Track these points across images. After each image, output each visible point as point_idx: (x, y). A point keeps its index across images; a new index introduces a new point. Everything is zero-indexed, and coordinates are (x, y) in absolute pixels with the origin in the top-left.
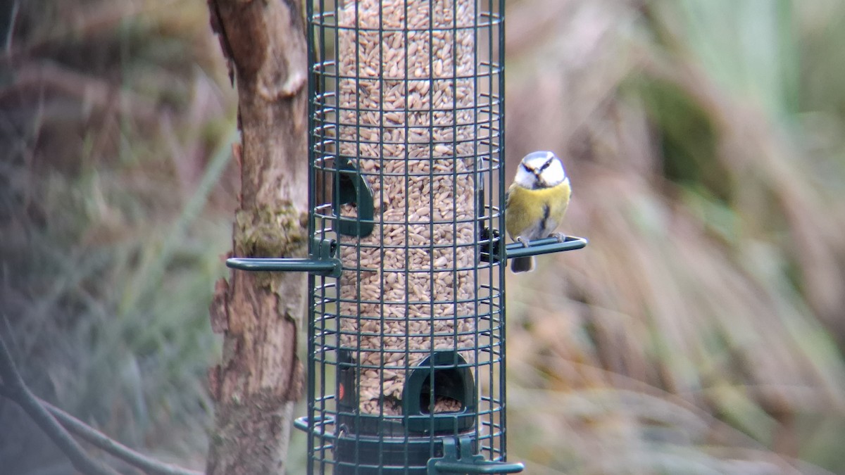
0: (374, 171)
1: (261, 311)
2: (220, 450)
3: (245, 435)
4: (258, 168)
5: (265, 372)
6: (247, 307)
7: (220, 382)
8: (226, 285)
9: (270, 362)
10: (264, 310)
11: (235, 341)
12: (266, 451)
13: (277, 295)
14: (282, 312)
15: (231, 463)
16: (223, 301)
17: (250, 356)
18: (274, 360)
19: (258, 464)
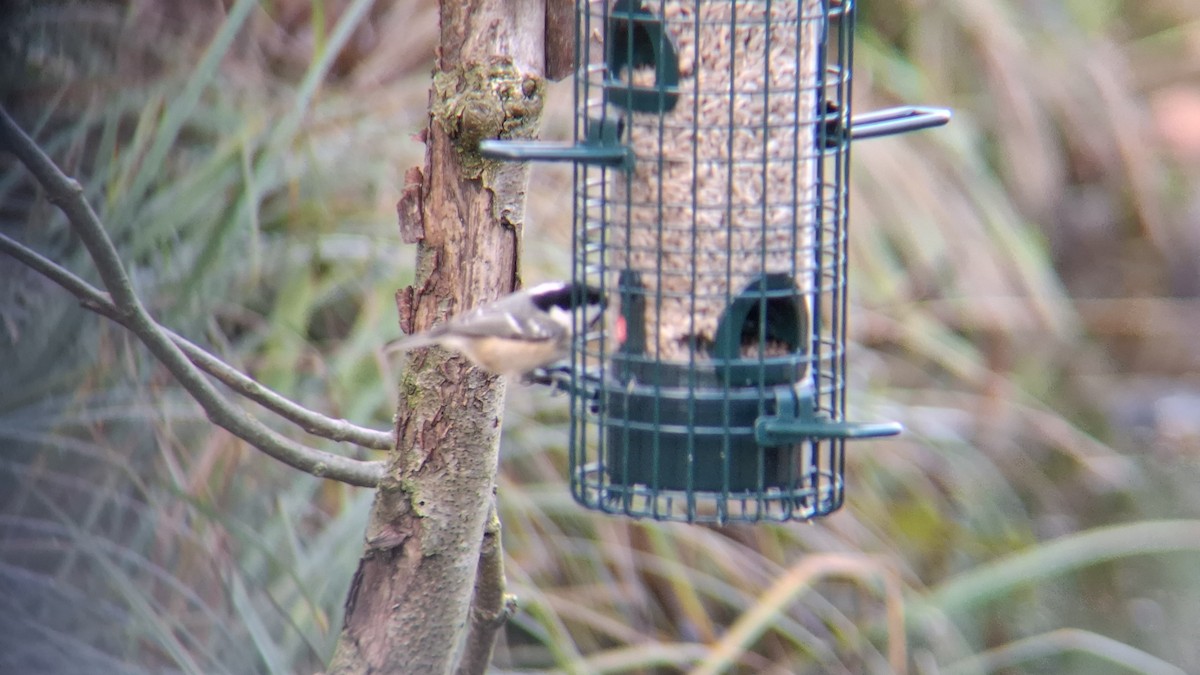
0: (680, 17)
1: (468, 214)
2: (414, 401)
3: (449, 383)
4: (464, 8)
5: (475, 299)
6: (450, 207)
7: (413, 311)
8: (420, 177)
9: (482, 285)
10: (473, 214)
11: (433, 255)
12: (478, 405)
13: (489, 191)
14: (499, 217)
15: (431, 419)
16: (416, 199)
17: (454, 276)
18: (488, 283)
19: (466, 422)
